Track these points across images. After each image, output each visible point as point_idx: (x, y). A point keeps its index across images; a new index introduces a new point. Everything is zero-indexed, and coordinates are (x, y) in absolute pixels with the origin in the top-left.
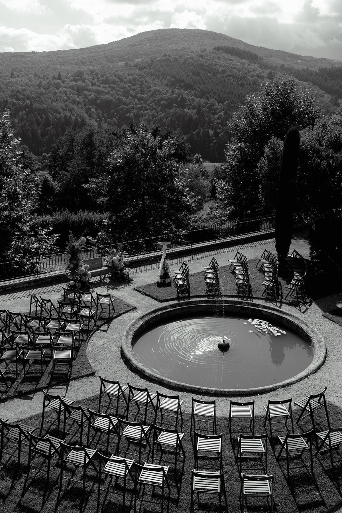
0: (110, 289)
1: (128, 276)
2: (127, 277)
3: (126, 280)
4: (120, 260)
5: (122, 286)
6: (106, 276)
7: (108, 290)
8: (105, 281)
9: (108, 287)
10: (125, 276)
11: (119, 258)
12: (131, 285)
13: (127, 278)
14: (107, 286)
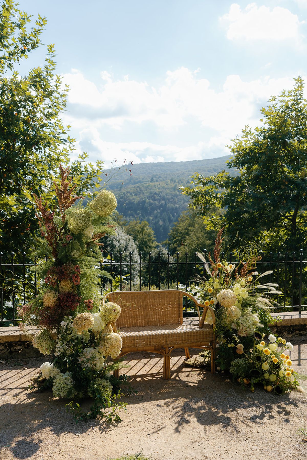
0: (193, 419)
1: (277, 367)
2: (270, 372)
3: (268, 382)
4: (245, 305)
5: (252, 412)
6: (191, 361)
7: (183, 421)
8: (183, 376)
9: (186, 409)
10: (266, 366)
11: (245, 294)
12: (290, 408)
13: (273, 378)
14: (181, 402)
